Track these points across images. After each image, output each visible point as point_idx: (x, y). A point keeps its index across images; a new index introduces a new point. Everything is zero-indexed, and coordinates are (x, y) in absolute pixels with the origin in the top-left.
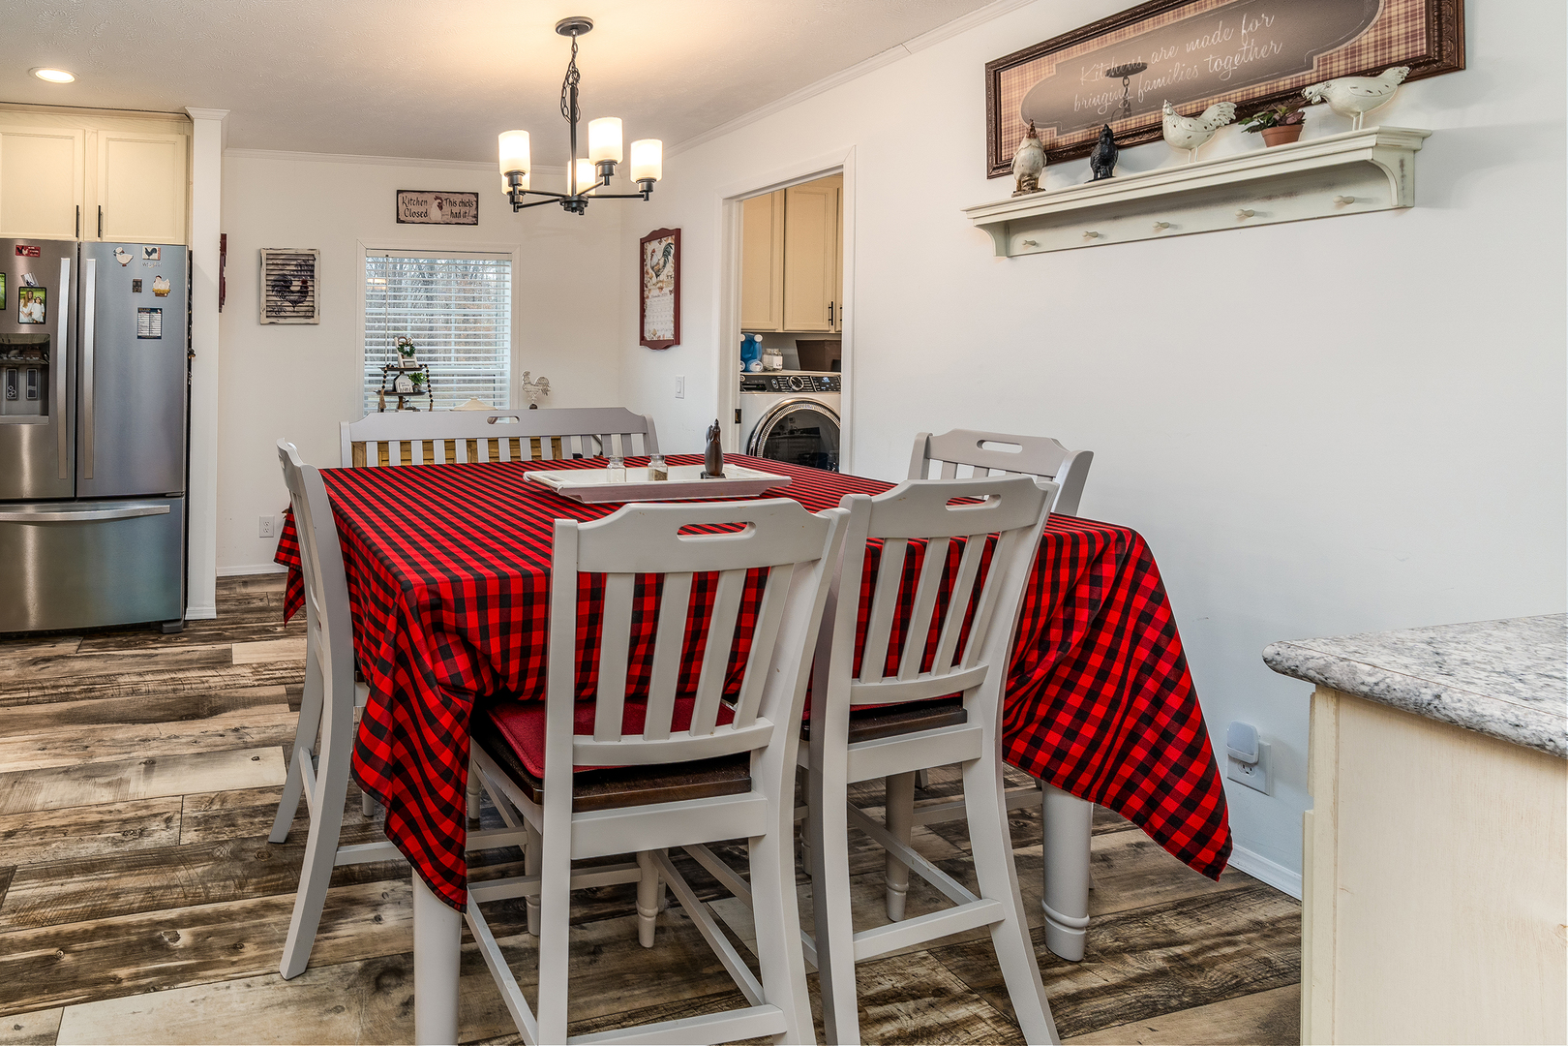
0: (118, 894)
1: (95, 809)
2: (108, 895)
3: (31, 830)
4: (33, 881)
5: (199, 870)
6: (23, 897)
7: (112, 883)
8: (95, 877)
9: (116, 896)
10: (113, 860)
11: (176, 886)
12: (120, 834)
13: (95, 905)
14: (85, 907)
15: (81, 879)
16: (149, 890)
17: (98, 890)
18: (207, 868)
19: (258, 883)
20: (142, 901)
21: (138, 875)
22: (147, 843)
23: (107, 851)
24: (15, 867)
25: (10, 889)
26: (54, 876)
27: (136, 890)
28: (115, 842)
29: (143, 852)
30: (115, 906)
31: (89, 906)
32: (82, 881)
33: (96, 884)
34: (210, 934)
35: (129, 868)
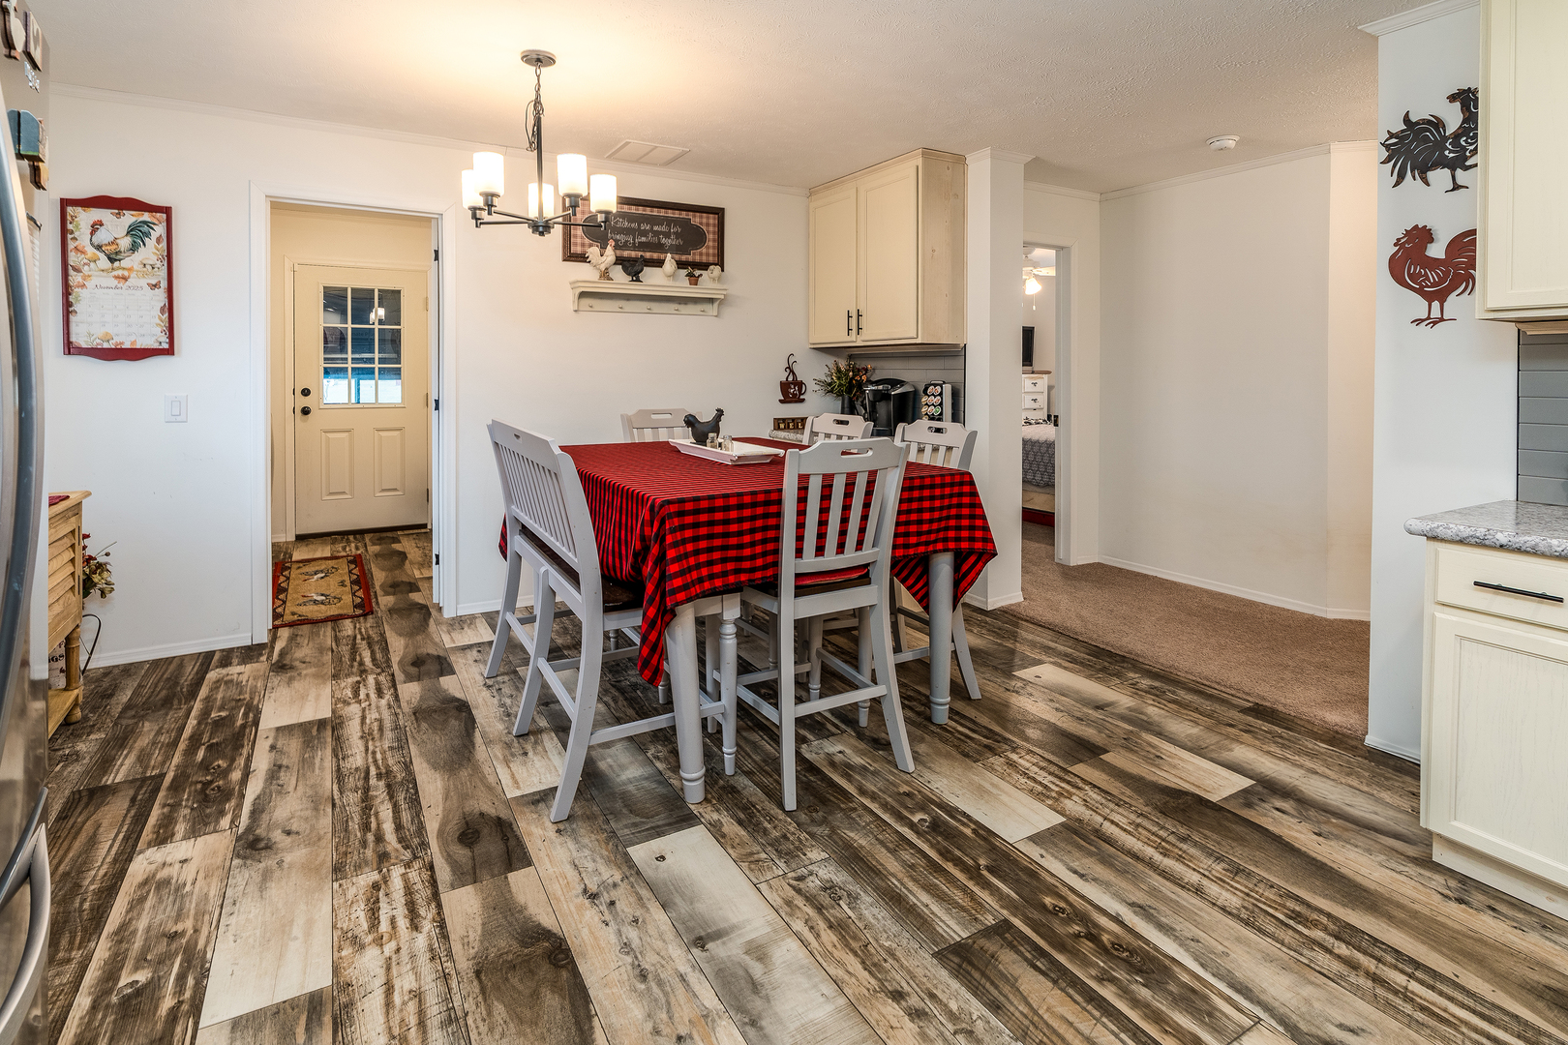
0: (909, 866)
1: (814, 944)
2: (915, 871)
3: (880, 980)
4: (939, 929)
5: (852, 835)
6: (959, 923)
7: (900, 875)
8: (903, 890)
9: (912, 867)
10: (876, 889)
11: (877, 839)
12: (841, 902)
13: (930, 873)
14: (936, 878)
15: (911, 897)
16: (893, 852)
17: (915, 880)
18: (846, 831)
19: (844, 803)
20: (906, 850)
21: (881, 864)
22: (840, 877)
23: (869, 899)
24: (935, 955)
25: (958, 939)
26: (922, 918)
27: (898, 858)
28: (853, 899)
29: (854, 874)
30: (922, 862)
31: (934, 876)
32: (914, 895)
33: (910, 884)
34: (906, 808)
35: (878, 873)
